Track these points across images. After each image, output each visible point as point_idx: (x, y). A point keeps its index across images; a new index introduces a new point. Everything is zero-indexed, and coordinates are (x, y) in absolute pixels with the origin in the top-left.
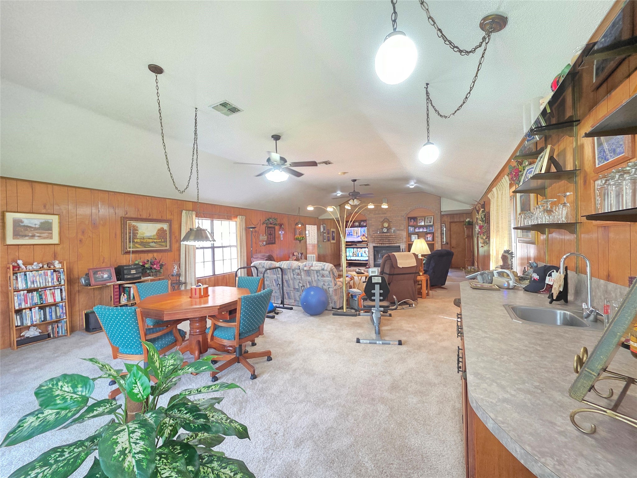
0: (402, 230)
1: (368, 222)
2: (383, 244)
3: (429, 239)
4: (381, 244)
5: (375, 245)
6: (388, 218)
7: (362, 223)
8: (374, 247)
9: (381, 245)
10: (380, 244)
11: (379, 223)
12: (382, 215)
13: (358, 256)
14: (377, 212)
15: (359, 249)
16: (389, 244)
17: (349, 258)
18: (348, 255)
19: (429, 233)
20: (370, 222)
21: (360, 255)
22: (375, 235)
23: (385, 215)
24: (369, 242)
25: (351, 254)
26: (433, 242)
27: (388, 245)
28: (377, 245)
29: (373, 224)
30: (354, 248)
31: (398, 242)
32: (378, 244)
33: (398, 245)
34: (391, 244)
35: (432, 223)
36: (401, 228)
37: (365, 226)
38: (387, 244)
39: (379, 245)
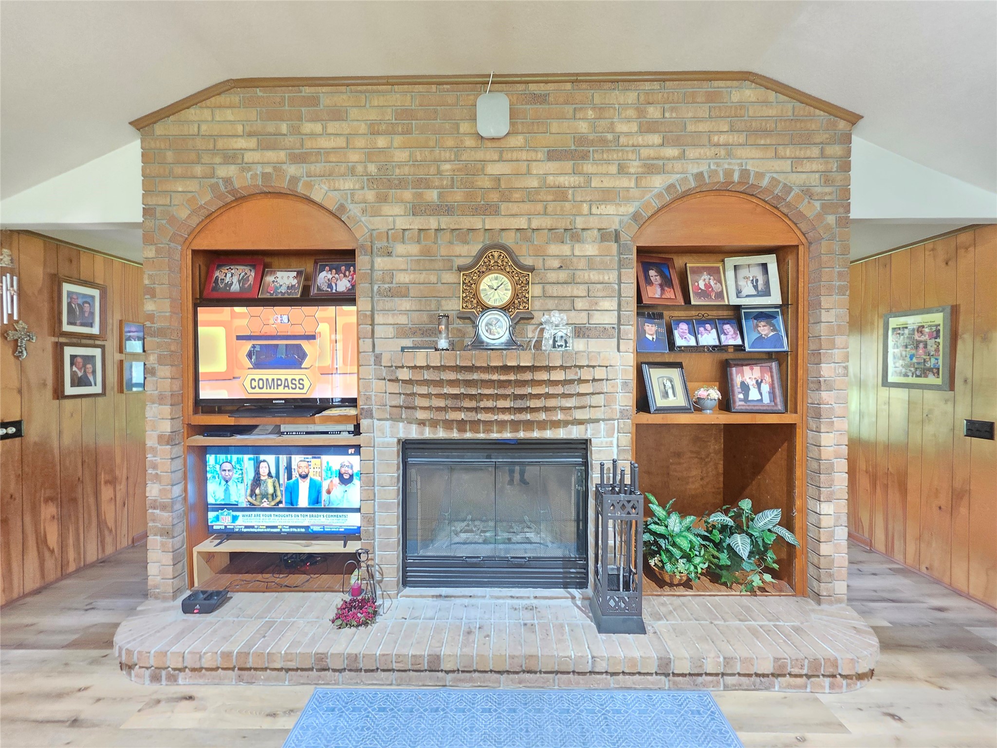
0: (602, 332)
1: (361, 260)
2: (475, 425)
3: (754, 395)
4: (461, 425)
5: (414, 433)
6: (508, 240)
7: (324, 277)
8: (408, 447)
9: (455, 435)
10: (448, 424)
11: (450, 277)
12: (467, 222)
13: (292, 507)
14: (432, 195)
15: (296, 459)
16: (515, 425)
17: (221, 521)
18: (215, 492)
19: (752, 360)
20: (380, 262)
21: (303, 501)
22: (420, 358)
23: (492, 223)
24: (369, 414)
25: (240, 494)
26: (787, 419)
27: (507, 435)
28: (427, 434)
29: (403, 278)
30: (257, 450)
31: (579, 415)
32: (434, 423)
33: (574, 433)
34: (529, 425)
35: (775, 298)
36: (598, 318)
37: (348, 298)
38: (502, 424)
39: (442, 434)
